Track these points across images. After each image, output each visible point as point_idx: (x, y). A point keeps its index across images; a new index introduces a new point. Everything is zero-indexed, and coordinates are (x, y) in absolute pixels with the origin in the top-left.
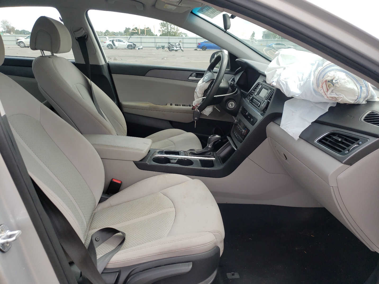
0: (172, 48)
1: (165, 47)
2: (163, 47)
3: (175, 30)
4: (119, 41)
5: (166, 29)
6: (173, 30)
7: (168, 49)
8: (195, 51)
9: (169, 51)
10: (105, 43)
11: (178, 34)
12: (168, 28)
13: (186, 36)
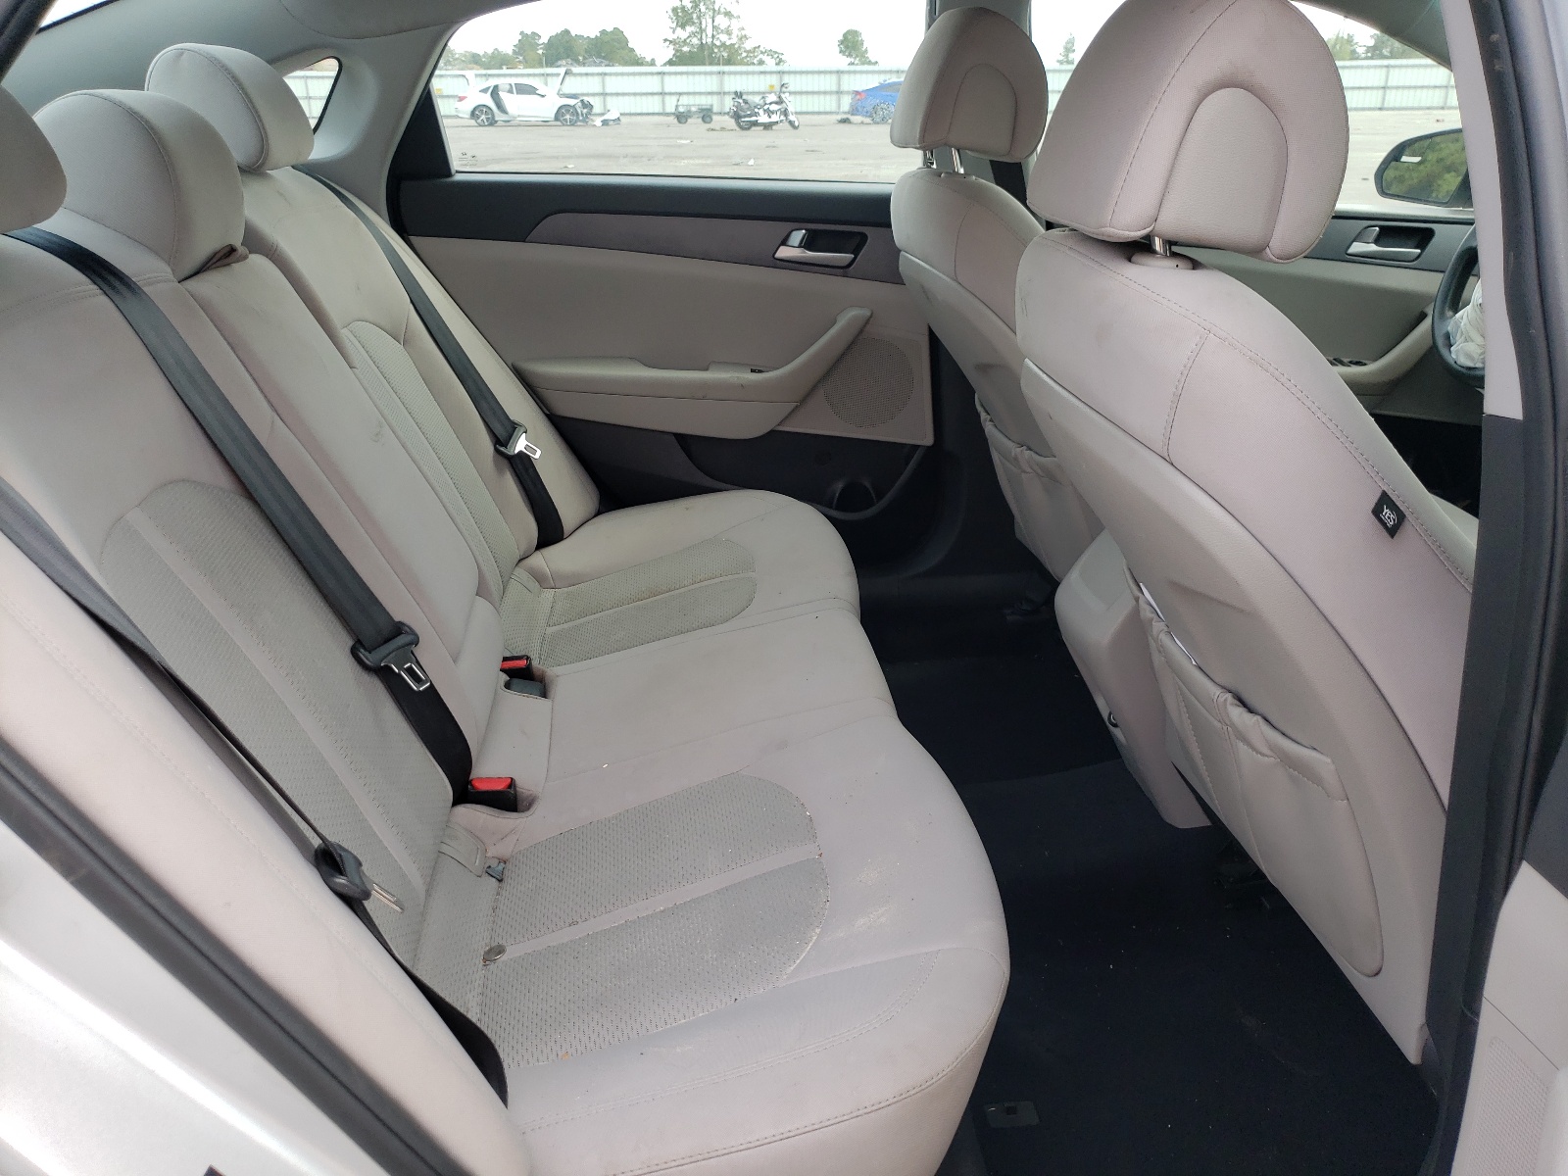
0: (750, 116)
1: (716, 114)
2: (706, 115)
3: (734, 36)
4: (524, 90)
5: (693, 34)
6: (724, 38)
7: (731, 123)
8: (842, 125)
9: (738, 129)
10: (461, 99)
11: (744, 55)
12: (702, 31)
13: (781, 61)
